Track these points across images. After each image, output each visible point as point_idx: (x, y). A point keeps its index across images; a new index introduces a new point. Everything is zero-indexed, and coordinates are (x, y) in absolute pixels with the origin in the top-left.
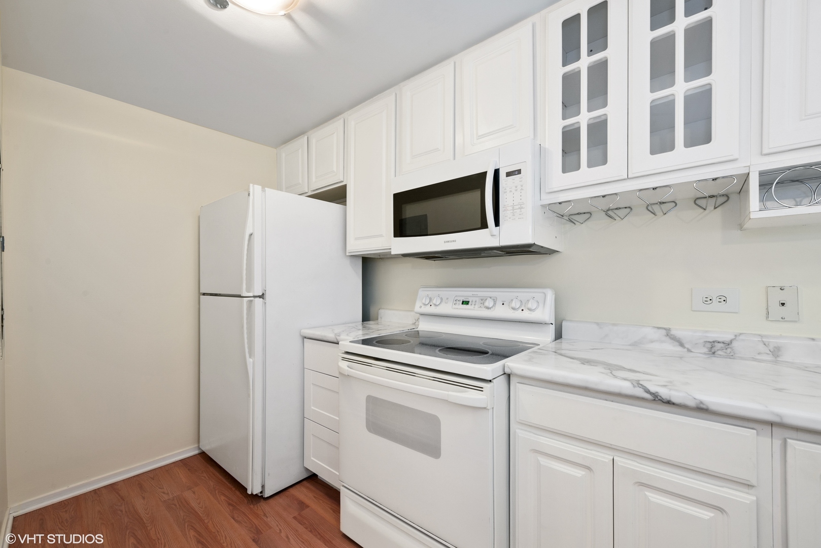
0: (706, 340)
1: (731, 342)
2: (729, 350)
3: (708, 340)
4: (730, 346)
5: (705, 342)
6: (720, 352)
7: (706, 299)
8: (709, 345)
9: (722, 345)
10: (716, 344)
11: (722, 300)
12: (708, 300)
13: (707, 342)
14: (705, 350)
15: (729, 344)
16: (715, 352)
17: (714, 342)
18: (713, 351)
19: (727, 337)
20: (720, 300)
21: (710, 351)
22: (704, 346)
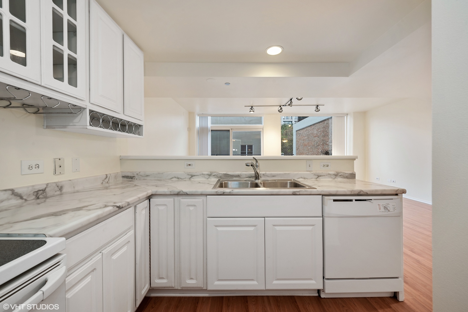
0: (34, 191)
1: (45, 189)
2: (45, 193)
3: (35, 191)
4: (45, 191)
5: (34, 192)
6: (41, 196)
7: (29, 167)
8: (35, 194)
9: (41, 192)
10: (39, 192)
11: (37, 167)
12: (30, 168)
13: (35, 192)
14: (34, 197)
15: (44, 190)
16: (38, 197)
17: (38, 191)
18: (38, 196)
19: (43, 187)
20: (36, 167)
21: (36, 197)
22: (33, 195)
